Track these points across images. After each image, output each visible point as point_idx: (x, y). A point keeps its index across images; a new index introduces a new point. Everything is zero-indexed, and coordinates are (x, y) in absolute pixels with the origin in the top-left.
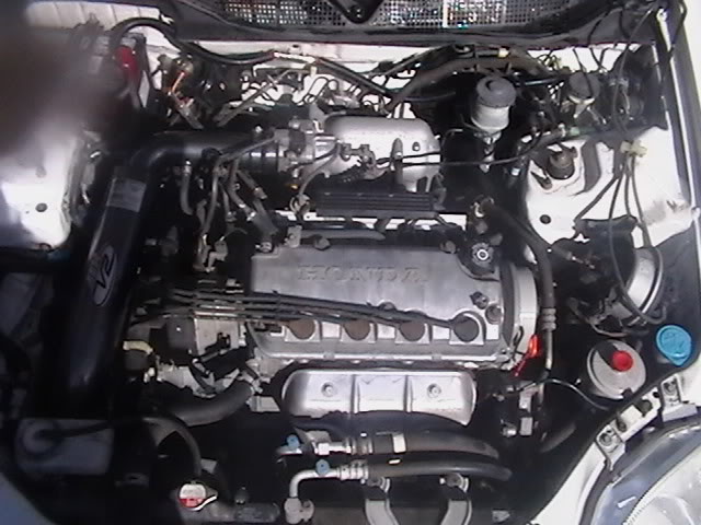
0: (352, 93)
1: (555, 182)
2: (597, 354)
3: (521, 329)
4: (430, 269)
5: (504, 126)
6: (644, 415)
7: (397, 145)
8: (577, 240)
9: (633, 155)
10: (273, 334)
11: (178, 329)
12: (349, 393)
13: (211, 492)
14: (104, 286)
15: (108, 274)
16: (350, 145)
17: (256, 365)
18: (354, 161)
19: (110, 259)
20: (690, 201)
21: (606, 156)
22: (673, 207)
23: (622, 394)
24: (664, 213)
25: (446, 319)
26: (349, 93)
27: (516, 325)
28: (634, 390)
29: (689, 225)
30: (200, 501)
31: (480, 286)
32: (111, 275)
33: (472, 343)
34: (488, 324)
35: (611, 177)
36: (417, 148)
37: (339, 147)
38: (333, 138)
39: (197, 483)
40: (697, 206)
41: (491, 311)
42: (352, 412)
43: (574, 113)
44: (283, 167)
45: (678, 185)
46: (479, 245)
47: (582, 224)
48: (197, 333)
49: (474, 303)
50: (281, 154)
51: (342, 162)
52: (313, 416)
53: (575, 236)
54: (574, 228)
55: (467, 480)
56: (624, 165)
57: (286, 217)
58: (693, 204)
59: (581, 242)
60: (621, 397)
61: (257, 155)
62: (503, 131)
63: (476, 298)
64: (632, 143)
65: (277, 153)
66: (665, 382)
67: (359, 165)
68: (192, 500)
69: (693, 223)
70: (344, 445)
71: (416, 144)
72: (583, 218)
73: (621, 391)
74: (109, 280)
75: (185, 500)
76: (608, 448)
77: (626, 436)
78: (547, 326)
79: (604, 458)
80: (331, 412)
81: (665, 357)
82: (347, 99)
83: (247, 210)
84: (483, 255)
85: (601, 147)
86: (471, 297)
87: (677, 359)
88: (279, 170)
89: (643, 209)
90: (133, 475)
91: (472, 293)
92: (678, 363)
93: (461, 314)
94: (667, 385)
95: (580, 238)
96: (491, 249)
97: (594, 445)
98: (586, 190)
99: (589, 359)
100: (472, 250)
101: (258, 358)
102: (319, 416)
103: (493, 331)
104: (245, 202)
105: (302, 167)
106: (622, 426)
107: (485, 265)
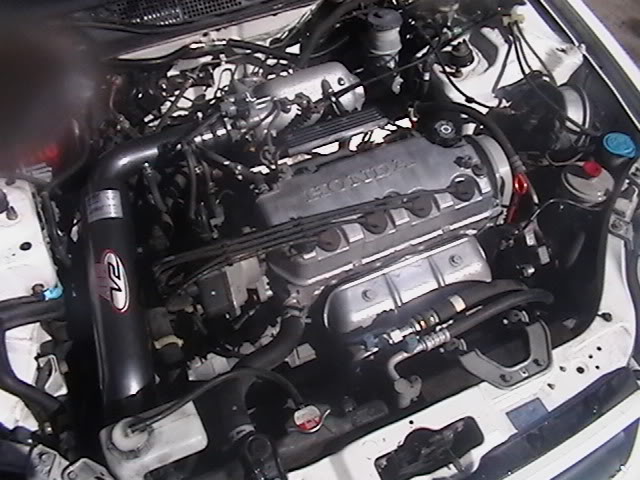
0: (258, 73)
1: (464, 70)
2: (569, 176)
3: (502, 178)
4: (411, 154)
5: (400, 47)
6: (631, 201)
7: (325, 85)
8: (502, 106)
9: (516, 23)
10: (306, 257)
11: (213, 293)
12: (387, 291)
13: (323, 408)
14: (119, 290)
15: (119, 277)
16: (286, 98)
17: (295, 301)
18: (295, 110)
19: (115, 264)
20: (573, 42)
21: (494, 35)
22: (563, 51)
23: (605, 195)
24: (560, 58)
25: (444, 187)
26: (255, 74)
27: (497, 175)
28: (611, 188)
29: (582, 59)
30: (317, 419)
31: (457, 152)
32: (122, 277)
33: (472, 201)
34: (478, 180)
35: (506, 46)
36: (342, 82)
37: (278, 104)
38: (269, 98)
39: (306, 406)
40: (580, 44)
41: (475, 168)
42: (397, 307)
43: (447, 21)
44: (236, 136)
45: (556, 37)
46: (439, 123)
47: (501, 92)
48: (232, 289)
49: (460, 166)
50: (229, 128)
51: (285, 115)
52: (364, 326)
53: (500, 103)
54: (496, 97)
55: (524, 313)
56: (512, 35)
57: (260, 172)
58: (577, 44)
59: (505, 107)
60: (605, 198)
61: (208, 136)
62: (400, 51)
63: (459, 162)
64: (510, 15)
65: (226, 128)
66: (630, 172)
67: (300, 113)
68: (309, 421)
69: (584, 56)
70: (412, 326)
71: (340, 80)
72: (499, 87)
73: (603, 193)
74: (121, 283)
75: (303, 424)
76: (621, 232)
77: (627, 219)
78: (519, 170)
79: (623, 242)
80: (378, 315)
81: (620, 156)
82: (255, 79)
83: (233, 165)
84: (446, 129)
85: (486, 31)
86: (455, 162)
87: (629, 153)
88: (234, 140)
89: (543, 59)
90: (238, 429)
91: (454, 159)
92: (632, 156)
93: (453, 180)
94: (634, 174)
95: (505, 103)
96: (451, 124)
97: (610, 236)
98: (491, 64)
99: (564, 180)
100: (436, 129)
101: (294, 295)
102: (369, 322)
103: (484, 184)
104: (228, 159)
105: (252, 132)
106: (621, 214)
107: (452, 136)
